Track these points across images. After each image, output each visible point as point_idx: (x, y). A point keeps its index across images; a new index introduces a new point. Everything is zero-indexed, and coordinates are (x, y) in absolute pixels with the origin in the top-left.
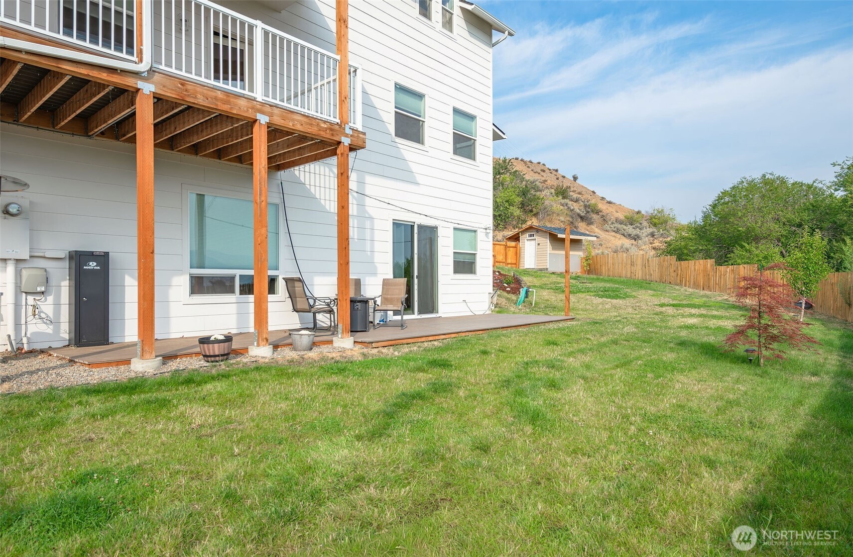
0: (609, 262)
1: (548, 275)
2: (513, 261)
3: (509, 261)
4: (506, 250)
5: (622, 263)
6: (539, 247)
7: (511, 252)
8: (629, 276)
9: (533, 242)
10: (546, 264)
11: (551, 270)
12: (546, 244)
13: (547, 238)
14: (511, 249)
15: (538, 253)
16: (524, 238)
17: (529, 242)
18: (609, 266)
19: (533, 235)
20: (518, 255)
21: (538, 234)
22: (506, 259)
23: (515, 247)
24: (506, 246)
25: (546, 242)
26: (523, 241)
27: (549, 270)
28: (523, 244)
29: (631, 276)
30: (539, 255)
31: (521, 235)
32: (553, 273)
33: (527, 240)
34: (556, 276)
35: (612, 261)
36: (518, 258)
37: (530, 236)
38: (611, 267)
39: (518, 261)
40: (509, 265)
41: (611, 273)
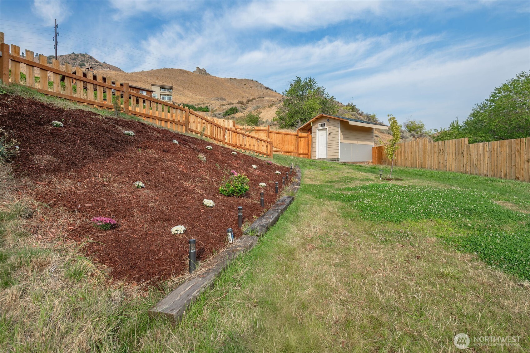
0: (406, 151)
1: (338, 166)
2: (305, 151)
3: (301, 151)
4: (297, 140)
5: (424, 152)
6: (330, 136)
7: (303, 142)
8: (436, 167)
9: (324, 132)
10: (336, 154)
11: (343, 160)
12: (336, 133)
13: (337, 126)
14: (303, 139)
15: (329, 142)
16: (316, 128)
17: (320, 132)
18: (407, 155)
19: (324, 125)
20: (310, 145)
21: (329, 123)
22: (298, 150)
23: (307, 137)
24: (297, 137)
25: (338, 131)
26: (314, 131)
27: (340, 160)
28: (314, 134)
29: (439, 167)
30: (331, 145)
31: (313, 126)
32: (345, 164)
33: (319, 130)
34: (348, 167)
35: (409, 150)
36: (310, 148)
37: (321, 125)
38: (408, 156)
39: (310, 151)
40: (301, 156)
41: (409, 163)
